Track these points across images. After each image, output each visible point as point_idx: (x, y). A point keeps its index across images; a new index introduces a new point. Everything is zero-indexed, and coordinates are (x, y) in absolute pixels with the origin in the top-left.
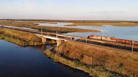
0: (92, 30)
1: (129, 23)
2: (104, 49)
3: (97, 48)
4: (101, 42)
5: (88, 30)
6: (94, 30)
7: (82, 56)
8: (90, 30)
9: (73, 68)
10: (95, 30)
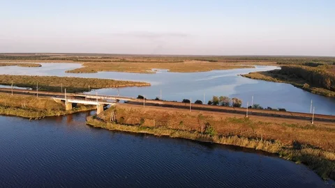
0: (136, 83)
1: (199, 62)
2: (165, 111)
3: (158, 110)
4: (160, 103)
5: (127, 82)
6: (139, 83)
7: (143, 120)
8: (132, 83)
9: (135, 133)
10: (141, 83)
